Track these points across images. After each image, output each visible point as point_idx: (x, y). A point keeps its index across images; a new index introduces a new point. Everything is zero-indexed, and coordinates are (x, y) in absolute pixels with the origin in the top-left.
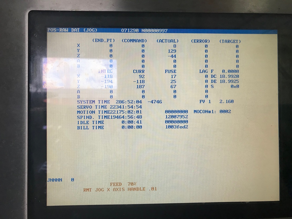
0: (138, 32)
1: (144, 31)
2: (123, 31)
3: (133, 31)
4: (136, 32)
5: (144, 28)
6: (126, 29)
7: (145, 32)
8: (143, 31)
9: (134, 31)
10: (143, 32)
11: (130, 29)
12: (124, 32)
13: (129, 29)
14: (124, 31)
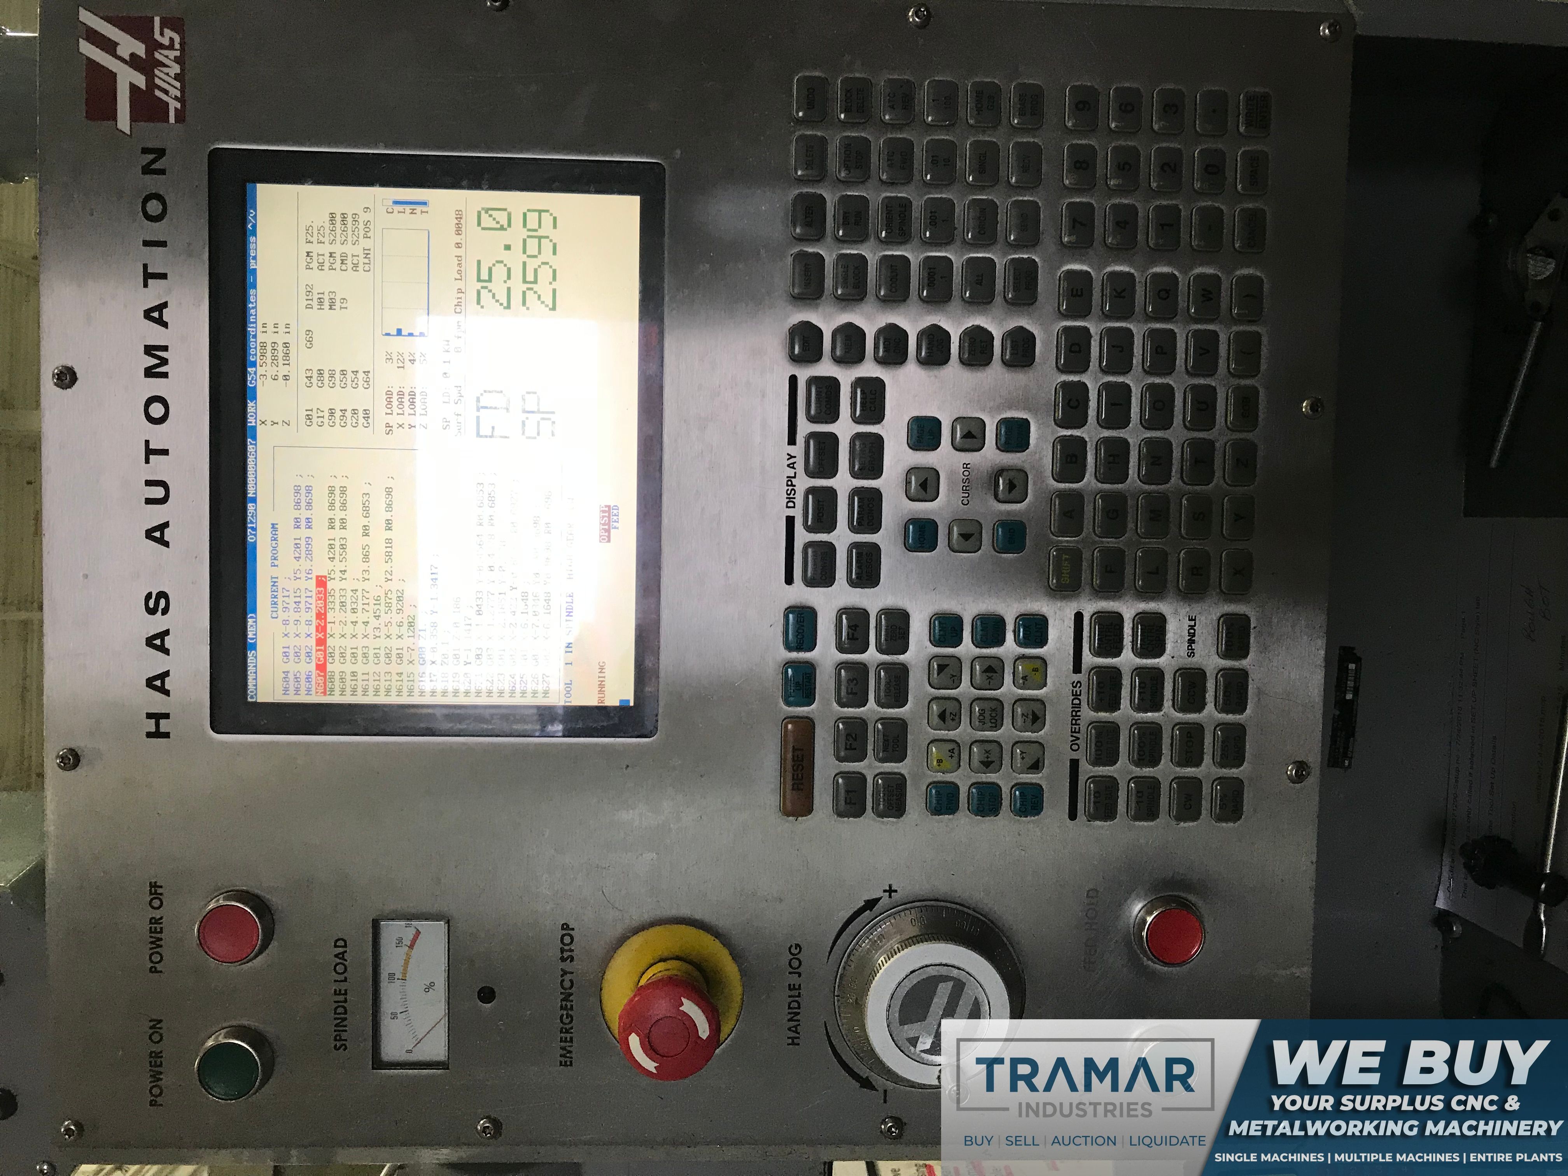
0: (256, 503)
1: (252, 492)
2: (252, 539)
3: (252, 516)
4: (256, 510)
5: (245, 492)
6: (249, 530)
7: (256, 490)
8: (253, 494)
9: (253, 513)
10: (255, 493)
11: (250, 523)
12: (255, 535)
13: (249, 525)
14: (253, 536)
